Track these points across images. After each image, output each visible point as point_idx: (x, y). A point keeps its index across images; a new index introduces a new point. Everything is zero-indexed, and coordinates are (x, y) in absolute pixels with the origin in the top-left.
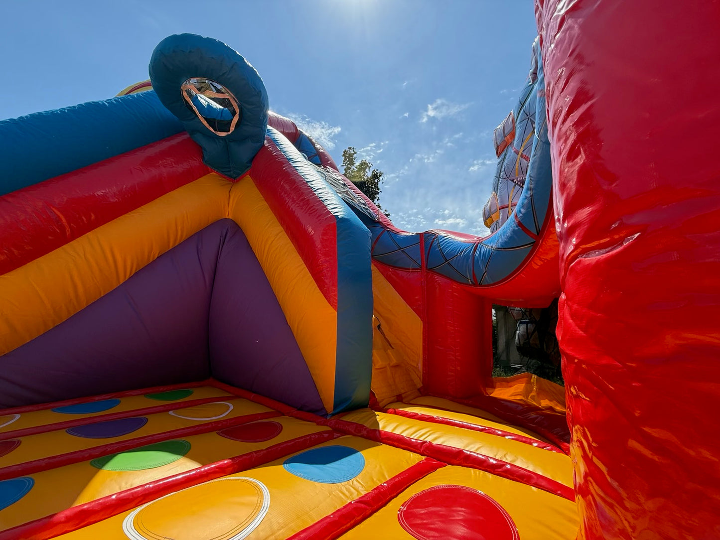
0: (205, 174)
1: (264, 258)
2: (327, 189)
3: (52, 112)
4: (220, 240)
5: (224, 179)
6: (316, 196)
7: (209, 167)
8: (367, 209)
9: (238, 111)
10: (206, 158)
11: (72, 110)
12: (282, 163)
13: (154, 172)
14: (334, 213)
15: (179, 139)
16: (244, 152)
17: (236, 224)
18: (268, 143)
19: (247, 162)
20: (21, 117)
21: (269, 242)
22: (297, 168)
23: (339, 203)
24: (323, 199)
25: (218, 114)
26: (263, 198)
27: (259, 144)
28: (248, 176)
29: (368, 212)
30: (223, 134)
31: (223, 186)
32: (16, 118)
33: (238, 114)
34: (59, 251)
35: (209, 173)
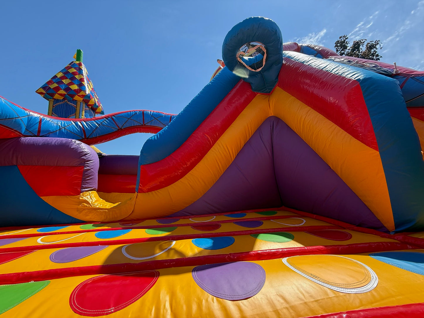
0: (254, 97)
1: (301, 130)
2: (341, 66)
3: (197, 97)
4: (271, 128)
5: (264, 95)
6: (334, 74)
7: (255, 92)
8: (380, 69)
9: (265, 51)
10: (253, 88)
11: (201, 93)
12: (298, 68)
13: (234, 105)
14: (354, 79)
15: (240, 84)
16: (272, 75)
17: (276, 117)
18: (285, 61)
19: (275, 79)
20: (189, 103)
21: (303, 119)
22: (311, 64)
23: (357, 70)
24: (340, 74)
25: (255, 60)
26: (291, 95)
27: (280, 64)
28: (277, 87)
29: (382, 71)
30: (260, 69)
31: (264, 99)
32: (188, 104)
33: (266, 53)
34: (210, 151)
35: (256, 95)
